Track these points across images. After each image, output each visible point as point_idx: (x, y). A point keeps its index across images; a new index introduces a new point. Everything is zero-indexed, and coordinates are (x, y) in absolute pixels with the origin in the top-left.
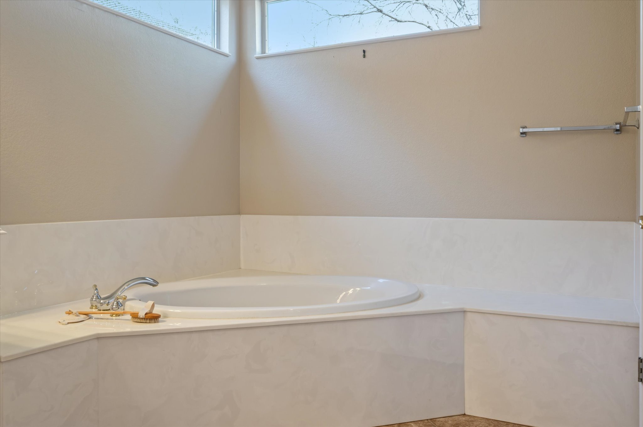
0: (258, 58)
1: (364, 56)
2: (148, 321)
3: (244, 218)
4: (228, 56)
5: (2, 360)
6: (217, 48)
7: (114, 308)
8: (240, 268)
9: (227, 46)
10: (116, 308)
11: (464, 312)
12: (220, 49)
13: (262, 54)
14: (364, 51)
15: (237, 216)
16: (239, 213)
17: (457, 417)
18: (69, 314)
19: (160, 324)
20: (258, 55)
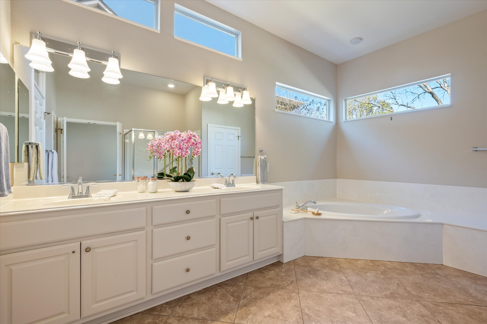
0: (344, 122)
1: (391, 120)
2: (318, 215)
3: (338, 180)
5: (285, 222)
8: (336, 198)
9: (332, 119)
10: (306, 209)
11: (442, 224)
12: (330, 121)
13: (346, 120)
14: (391, 118)
15: (336, 179)
16: (336, 178)
17: (439, 265)
18: (292, 210)
19: (321, 216)
20: (344, 121)
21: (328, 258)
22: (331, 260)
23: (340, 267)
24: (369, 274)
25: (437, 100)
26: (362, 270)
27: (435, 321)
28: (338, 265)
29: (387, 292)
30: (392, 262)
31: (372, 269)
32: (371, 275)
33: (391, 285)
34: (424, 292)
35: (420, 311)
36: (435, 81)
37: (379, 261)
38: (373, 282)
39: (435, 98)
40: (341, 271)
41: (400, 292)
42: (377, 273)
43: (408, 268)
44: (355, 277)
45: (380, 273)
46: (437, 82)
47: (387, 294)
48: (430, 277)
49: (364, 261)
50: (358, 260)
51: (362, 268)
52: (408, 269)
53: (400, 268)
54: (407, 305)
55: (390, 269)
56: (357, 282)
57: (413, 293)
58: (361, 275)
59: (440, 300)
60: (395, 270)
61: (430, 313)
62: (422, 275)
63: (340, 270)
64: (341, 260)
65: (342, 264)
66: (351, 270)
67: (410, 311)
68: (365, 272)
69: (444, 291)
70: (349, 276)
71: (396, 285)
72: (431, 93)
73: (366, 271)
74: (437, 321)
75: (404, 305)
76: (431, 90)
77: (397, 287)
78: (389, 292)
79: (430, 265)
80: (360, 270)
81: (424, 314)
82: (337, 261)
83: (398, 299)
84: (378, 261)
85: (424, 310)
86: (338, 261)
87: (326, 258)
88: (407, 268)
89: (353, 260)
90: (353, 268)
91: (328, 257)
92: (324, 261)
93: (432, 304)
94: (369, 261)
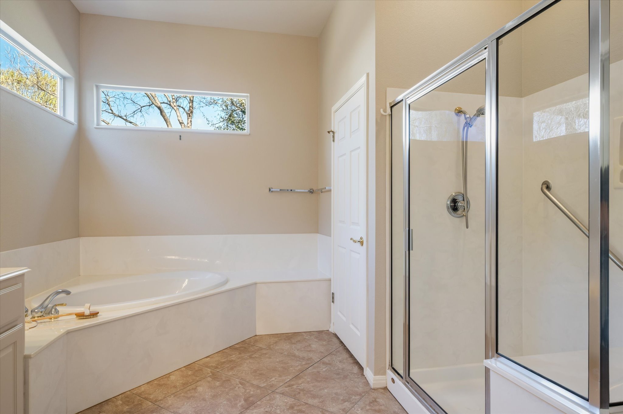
0: (94, 128)
1: (180, 139)
2: (91, 317)
3: (83, 241)
4: (73, 125)
6: (63, 116)
7: (53, 313)
8: (80, 275)
10: (55, 313)
11: (256, 284)
12: (65, 117)
13: (97, 126)
15: (79, 238)
16: (79, 236)
20: (95, 126)
21: (119, 397)
22: (126, 397)
23: (154, 402)
24: (200, 389)
25: (165, 120)
26: (188, 388)
27: (303, 405)
28: (146, 399)
29: (240, 401)
30: (211, 356)
31: (198, 378)
32: (203, 389)
33: (235, 389)
34: (270, 378)
35: (286, 403)
36: (162, 94)
37: (196, 363)
38: (214, 397)
39: (164, 117)
40: (160, 408)
41: (252, 393)
42: (209, 382)
43: (233, 355)
44: (188, 404)
45: (211, 379)
46: (165, 95)
47: (242, 404)
48: (259, 356)
49: (177, 373)
50: (168, 376)
51: (184, 384)
52: (233, 357)
53: (225, 360)
54: (270, 404)
55: (217, 368)
56: (197, 410)
57: (262, 385)
58: (192, 396)
59: (288, 378)
60: (223, 366)
61: (293, 399)
62: (251, 357)
63: (156, 406)
64: (143, 389)
65: (150, 394)
66: (172, 396)
67: (279, 410)
68: (193, 389)
69: (282, 365)
70: (179, 408)
71: (240, 386)
72: (159, 108)
73: (193, 386)
74: (304, 404)
75: (268, 407)
76: (159, 105)
77: (243, 388)
78: (242, 400)
79: (247, 341)
80: (185, 390)
81: (291, 404)
82: (139, 395)
83: (258, 403)
84: (194, 362)
85: (286, 399)
86: (141, 394)
87: (116, 399)
88: (231, 356)
89: (162, 379)
90: (173, 392)
91: (119, 395)
92: (117, 406)
93: (286, 387)
94: (184, 369)
